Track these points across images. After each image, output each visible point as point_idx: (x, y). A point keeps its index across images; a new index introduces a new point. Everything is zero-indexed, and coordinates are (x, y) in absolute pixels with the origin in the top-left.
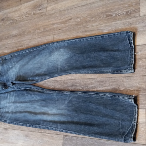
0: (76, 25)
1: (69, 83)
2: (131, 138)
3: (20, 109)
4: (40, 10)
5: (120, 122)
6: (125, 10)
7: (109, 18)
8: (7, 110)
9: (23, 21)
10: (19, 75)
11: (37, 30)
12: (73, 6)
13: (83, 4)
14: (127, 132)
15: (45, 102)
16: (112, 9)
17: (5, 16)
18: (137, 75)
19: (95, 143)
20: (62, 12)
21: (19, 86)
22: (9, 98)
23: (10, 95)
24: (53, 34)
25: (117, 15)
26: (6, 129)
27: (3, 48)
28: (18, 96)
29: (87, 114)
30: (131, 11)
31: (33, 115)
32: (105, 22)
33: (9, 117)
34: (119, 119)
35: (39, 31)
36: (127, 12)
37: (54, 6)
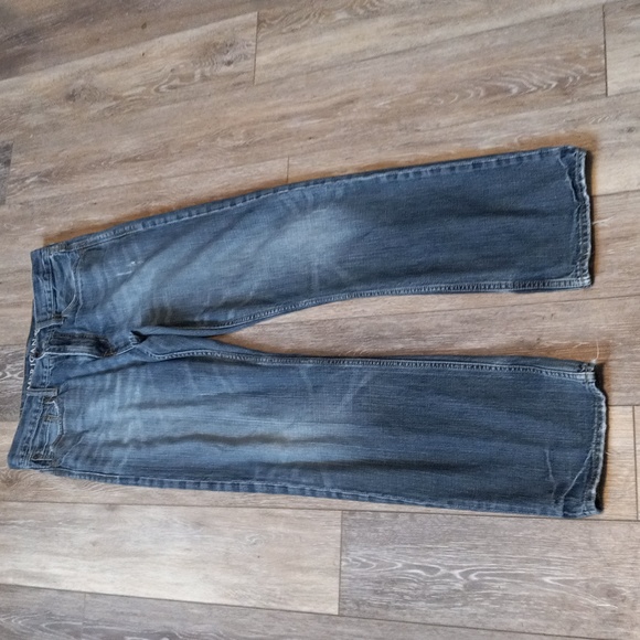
0: (374, 121)
1: (357, 330)
2: (589, 499)
3: (166, 429)
4: (229, 63)
5: (547, 451)
6: (556, 71)
7: (497, 102)
8: (112, 436)
9: (161, 104)
10: (156, 304)
11: (219, 139)
12: (360, 51)
13: (399, 48)
14: (573, 484)
15: (264, 400)
16: (506, 68)
17: (81, 82)
18: (602, 295)
19: (461, 529)
20: (319, 73)
21: (162, 346)
22: (123, 392)
23: (124, 380)
24: (286, 153)
25: (524, 90)
26: (112, 507)
27: (81, 205)
28: (156, 381)
29: (429, 432)
30: (575, 78)
31: (221, 445)
32: (483, 112)
33: (126, 460)
34: (542, 445)
35: (229, 143)
36: (562, 82)
37: (284, 49)
